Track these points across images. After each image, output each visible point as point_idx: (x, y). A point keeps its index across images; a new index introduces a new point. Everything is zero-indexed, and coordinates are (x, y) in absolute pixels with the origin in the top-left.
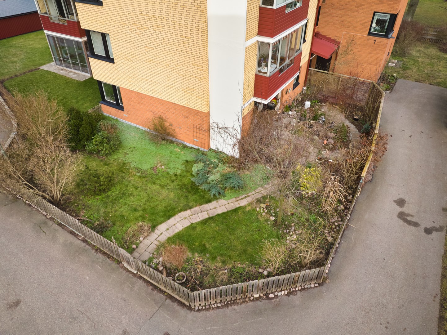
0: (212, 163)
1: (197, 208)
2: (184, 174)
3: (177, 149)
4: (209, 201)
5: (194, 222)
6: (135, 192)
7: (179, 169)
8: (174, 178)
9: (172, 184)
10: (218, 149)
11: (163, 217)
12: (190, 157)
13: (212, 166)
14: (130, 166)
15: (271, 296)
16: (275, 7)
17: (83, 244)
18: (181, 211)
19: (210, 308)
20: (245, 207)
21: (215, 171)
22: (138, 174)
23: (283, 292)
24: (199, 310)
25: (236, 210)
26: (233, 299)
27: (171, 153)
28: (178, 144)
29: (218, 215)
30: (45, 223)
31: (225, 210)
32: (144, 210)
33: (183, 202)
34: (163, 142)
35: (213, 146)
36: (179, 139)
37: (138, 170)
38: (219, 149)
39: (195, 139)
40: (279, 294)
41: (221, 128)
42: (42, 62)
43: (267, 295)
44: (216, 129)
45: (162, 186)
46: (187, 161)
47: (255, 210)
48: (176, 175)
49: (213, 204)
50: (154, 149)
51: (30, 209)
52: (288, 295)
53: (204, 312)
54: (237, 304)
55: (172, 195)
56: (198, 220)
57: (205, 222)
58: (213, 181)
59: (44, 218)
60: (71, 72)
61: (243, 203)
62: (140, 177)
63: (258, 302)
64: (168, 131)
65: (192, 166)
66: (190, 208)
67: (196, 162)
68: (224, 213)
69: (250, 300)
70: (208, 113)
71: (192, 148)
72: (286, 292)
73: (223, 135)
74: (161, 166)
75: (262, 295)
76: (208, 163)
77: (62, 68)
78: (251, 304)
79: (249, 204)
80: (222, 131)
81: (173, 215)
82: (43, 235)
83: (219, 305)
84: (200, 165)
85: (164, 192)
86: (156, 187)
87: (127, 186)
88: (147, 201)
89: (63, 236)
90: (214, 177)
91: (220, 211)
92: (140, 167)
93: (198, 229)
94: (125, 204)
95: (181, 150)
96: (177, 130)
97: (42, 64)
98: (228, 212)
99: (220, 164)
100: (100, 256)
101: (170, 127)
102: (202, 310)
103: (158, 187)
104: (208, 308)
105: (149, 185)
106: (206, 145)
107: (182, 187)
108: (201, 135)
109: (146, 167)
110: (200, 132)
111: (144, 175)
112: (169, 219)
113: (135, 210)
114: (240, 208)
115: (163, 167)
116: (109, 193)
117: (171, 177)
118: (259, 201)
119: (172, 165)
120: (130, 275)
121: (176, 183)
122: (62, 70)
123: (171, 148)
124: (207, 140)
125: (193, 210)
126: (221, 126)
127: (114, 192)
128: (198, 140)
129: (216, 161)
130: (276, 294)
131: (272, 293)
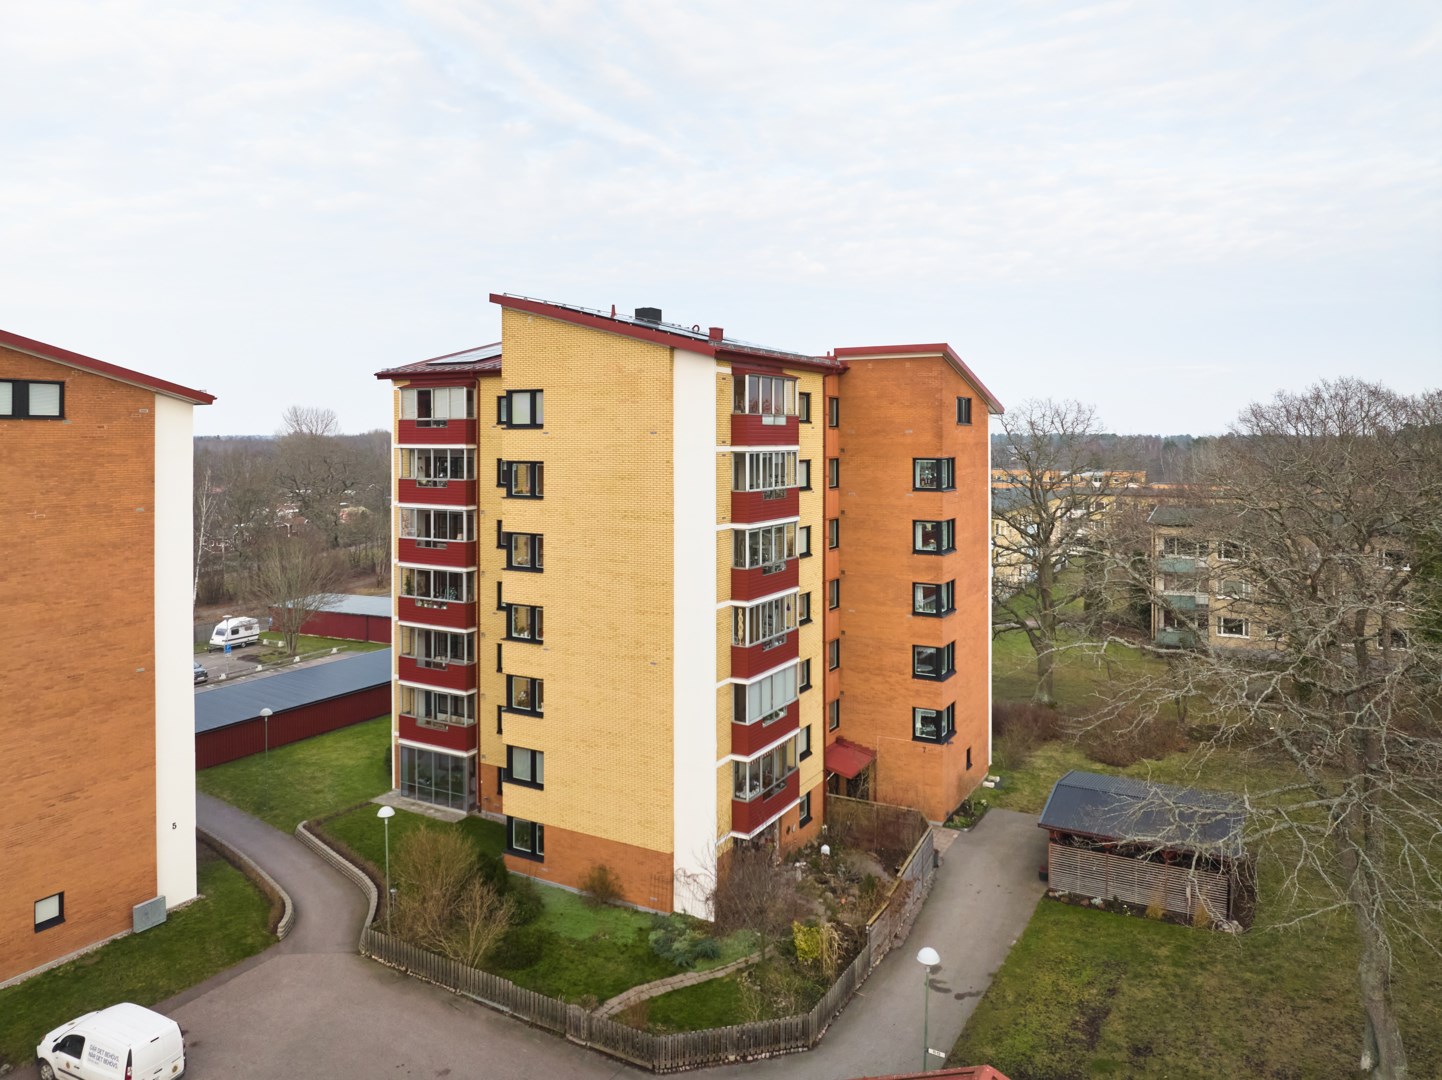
0: (677, 929)
1: (658, 982)
2: (638, 944)
3: (625, 915)
4: (673, 974)
5: (654, 995)
6: (571, 966)
7: (630, 937)
8: (624, 949)
9: (621, 956)
10: (685, 910)
11: (612, 991)
12: (645, 924)
13: (677, 932)
14: (559, 937)
15: (750, 1058)
16: (747, 723)
17: (513, 1020)
18: (636, 985)
19: (677, 1072)
20: (722, 978)
21: (681, 939)
22: (573, 946)
23: (763, 1055)
24: (664, 1074)
25: (709, 982)
26: (704, 1060)
27: (617, 919)
28: (626, 909)
29: (686, 987)
30: (456, 1000)
31: (695, 983)
32: (586, 984)
33: (637, 975)
34: (604, 906)
35: (678, 909)
36: (629, 901)
37: (571, 940)
38: (687, 909)
39: (652, 898)
40: (760, 1057)
41: (689, 877)
42: (370, 791)
43: (744, 1058)
44: (682, 879)
45: (608, 959)
46: (641, 929)
47: (734, 981)
48: (626, 946)
49: (680, 977)
50: (592, 915)
51: (429, 986)
52: (771, 1057)
53: (671, 1076)
54: (709, 1067)
55: (622, 968)
56: (660, 993)
57: (668, 995)
58: (678, 950)
59: (452, 995)
60: (430, 808)
61: (720, 975)
62: (575, 949)
63: (734, 1066)
64: (611, 888)
65: (648, 935)
66: (648, 982)
67: (653, 928)
68: (693, 986)
69: (724, 1063)
70: (672, 855)
71: (646, 913)
72: (768, 1055)
73: (692, 888)
74: (604, 936)
75: (738, 1058)
76: (670, 929)
77: (413, 801)
78: (725, 1067)
79: (728, 975)
80: (690, 880)
81: (627, 989)
82: (457, 1012)
83: (688, 1068)
84: (660, 933)
85: (611, 966)
86: (600, 960)
87: (558, 959)
88: (589, 975)
89: (483, 1013)
90: (679, 945)
91: (688, 983)
92: (574, 936)
93: (660, 1002)
94: (560, 978)
95: (631, 916)
96: (625, 886)
97: (374, 796)
98: (699, 984)
99: (688, 931)
100: (538, 1031)
101: (615, 882)
102: (668, 1073)
103: (602, 960)
104: (674, 1070)
105: (590, 958)
106: (668, 908)
107: (636, 959)
108: (660, 890)
109: (582, 936)
110: (660, 885)
111: (581, 947)
112: (621, 993)
113: (575, 984)
114: (716, 979)
115: (607, 937)
116: (536, 967)
117: (619, 948)
118: (740, 971)
119: (619, 934)
120: (578, 1048)
121: (626, 955)
122: (413, 804)
123: (616, 913)
124: (669, 897)
125: (652, 984)
126: (689, 874)
127: (542, 967)
128: (656, 899)
129: (683, 926)
130: (756, 1056)
131: (751, 1055)
